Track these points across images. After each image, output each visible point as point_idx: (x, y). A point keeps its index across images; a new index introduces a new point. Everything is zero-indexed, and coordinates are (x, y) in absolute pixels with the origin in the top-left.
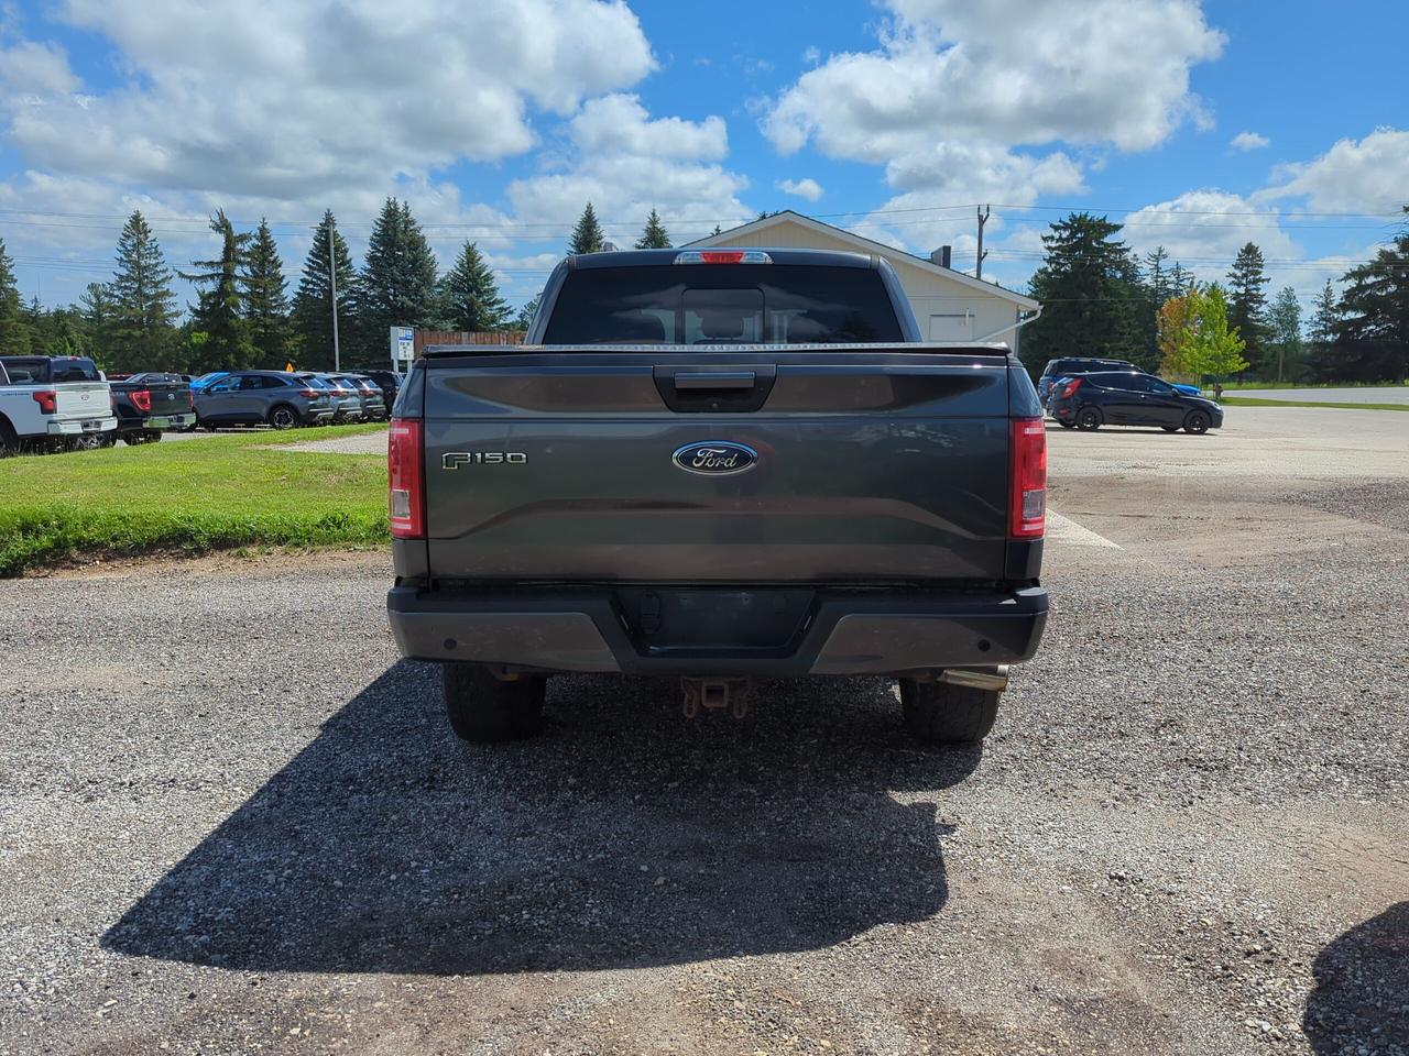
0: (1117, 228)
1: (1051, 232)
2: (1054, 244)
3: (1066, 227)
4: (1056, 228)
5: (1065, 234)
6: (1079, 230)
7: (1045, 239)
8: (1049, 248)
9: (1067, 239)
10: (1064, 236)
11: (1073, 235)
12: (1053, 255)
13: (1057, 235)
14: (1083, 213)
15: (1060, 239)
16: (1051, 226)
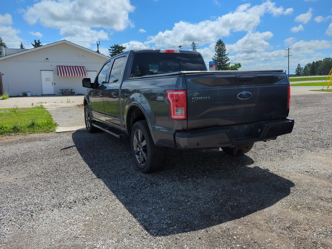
0: (125, 48)
1: (110, 48)
2: (111, 51)
3: (114, 47)
4: (112, 48)
5: (114, 49)
6: (117, 48)
7: (109, 50)
8: (110, 52)
9: (114, 50)
10: (113, 49)
11: (115, 49)
12: (112, 54)
13: (112, 49)
14: (117, 44)
15: (113, 50)
16: (110, 47)
